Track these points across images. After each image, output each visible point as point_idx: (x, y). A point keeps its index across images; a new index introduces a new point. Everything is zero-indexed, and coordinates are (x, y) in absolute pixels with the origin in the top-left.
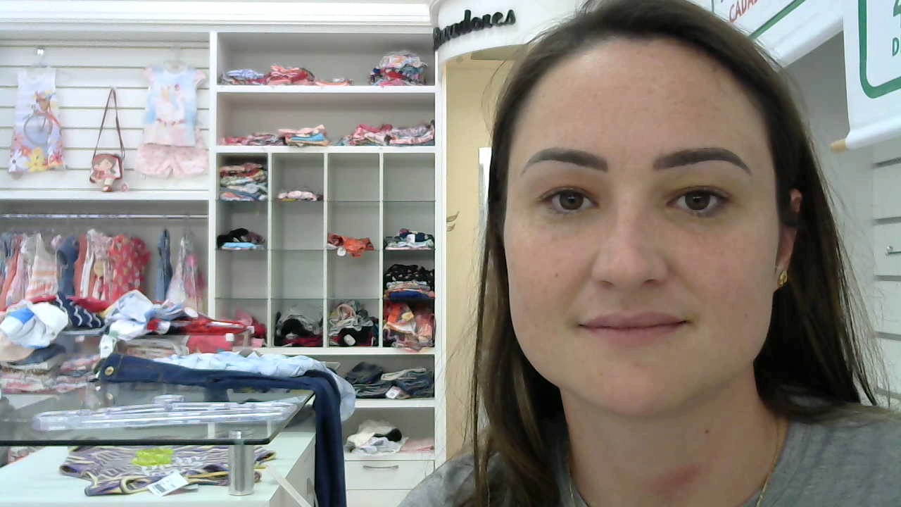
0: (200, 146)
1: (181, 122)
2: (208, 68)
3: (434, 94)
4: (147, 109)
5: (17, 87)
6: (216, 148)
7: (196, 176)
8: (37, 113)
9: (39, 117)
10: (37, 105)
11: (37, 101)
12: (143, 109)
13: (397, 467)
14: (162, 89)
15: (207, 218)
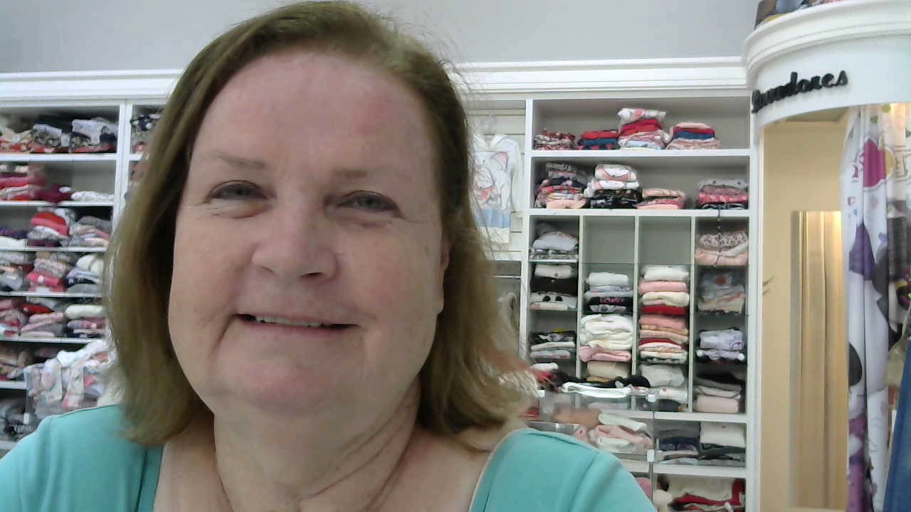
2: (524, 134)
3: (748, 157)
6: (528, 211)
15: (520, 279)
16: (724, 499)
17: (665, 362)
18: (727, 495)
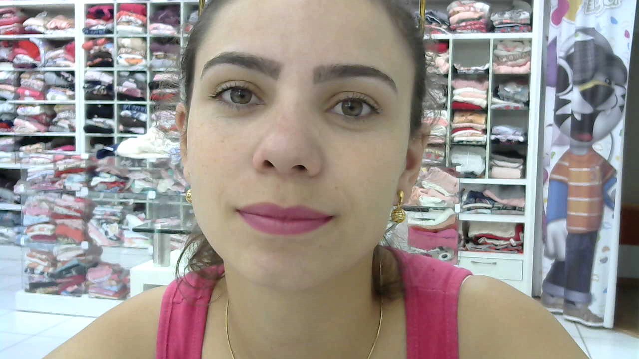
13: (495, 264)
16: (509, 237)
17: (471, 143)
18: (511, 234)
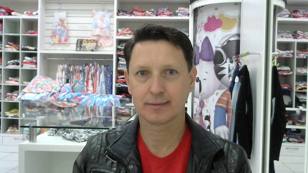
0: (110, 36)
1: (105, 28)
2: (114, 11)
3: (189, 19)
4: (93, 24)
5: (54, 16)
6: (116, 37)
7: (109, 46)
8: (59, 24)
9: (60, 26)
10: (60, 22)
11: (60, 21)
12: (92, 24)
14: (99, 17)
15: (113, 60)
